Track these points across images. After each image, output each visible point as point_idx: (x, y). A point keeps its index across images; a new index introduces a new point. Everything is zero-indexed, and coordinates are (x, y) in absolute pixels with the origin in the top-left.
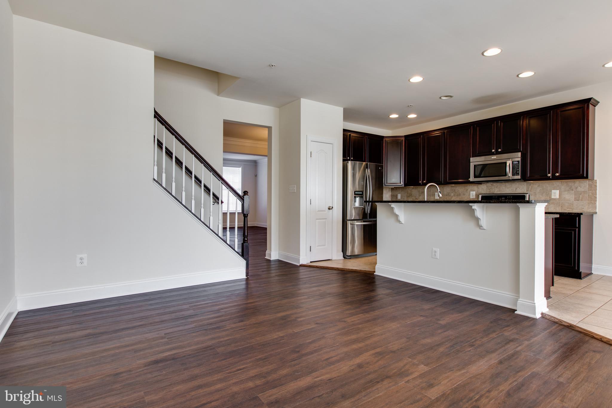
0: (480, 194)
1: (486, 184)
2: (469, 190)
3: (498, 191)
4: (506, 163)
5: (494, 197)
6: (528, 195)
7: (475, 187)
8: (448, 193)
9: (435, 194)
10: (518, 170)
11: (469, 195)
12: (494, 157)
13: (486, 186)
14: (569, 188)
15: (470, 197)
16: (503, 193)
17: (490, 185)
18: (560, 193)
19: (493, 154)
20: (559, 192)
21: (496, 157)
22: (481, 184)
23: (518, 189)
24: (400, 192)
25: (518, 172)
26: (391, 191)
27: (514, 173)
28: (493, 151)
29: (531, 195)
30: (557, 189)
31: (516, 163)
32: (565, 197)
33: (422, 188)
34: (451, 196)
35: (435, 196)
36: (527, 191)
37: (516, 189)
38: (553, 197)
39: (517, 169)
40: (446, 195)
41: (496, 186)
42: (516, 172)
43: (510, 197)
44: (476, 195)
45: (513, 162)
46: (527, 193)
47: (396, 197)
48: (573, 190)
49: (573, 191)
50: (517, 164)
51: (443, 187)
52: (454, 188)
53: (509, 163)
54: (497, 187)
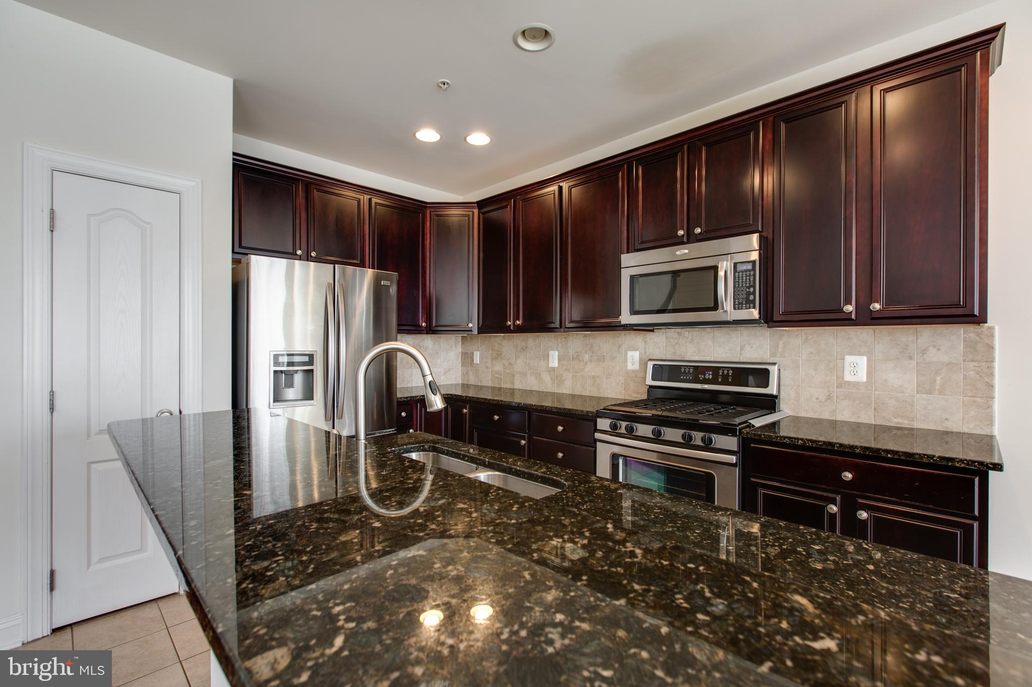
0: (650, 360)
1: (664, 330)
2: (623, 348)
3: (694, 352)
4: (715, 268)
5: (685, 371)
6: (777, 366)
7: (637, 339)
8: (577, 352)
9: (548, 355)
10: (752, 289)
11: (626, 360)
12: (682, 251)
13: (664, 337)
14: (901, 353)
15: (627, 366)
16: (708, 359)
17: (676, 335)
18: (869, 366)
19: (680, 242)
20: (868, 360)
21: (687, 251)
22: (652, 331)
23: (748, 348)
24: (478, 347)
25: (751, 297)
26: (462, 343)
27: (741, 301)
28: (681, 233)
29: (785, 370)
30: (860, 354)
31: (744, 267)
32: (886, 380)
33: (521, 339)
34: (583, 360)
35: (548, 360)
36: (773, 354)
37: (742, 348)
38: (848, 377)
39: (749, 287)
40: (573, 359)
41: (690, 338)
42: (745, 296)
43: (726, 372)
44: (641, 360)
45: (735, 264)
46: (774, 364)
47: (471, 357)
48: (911, 358)
49: (914, 363)
50: (750, 271)
51: (565, 338)
52: (591, 341)
53: (725, 267)
54: (692, 341)
